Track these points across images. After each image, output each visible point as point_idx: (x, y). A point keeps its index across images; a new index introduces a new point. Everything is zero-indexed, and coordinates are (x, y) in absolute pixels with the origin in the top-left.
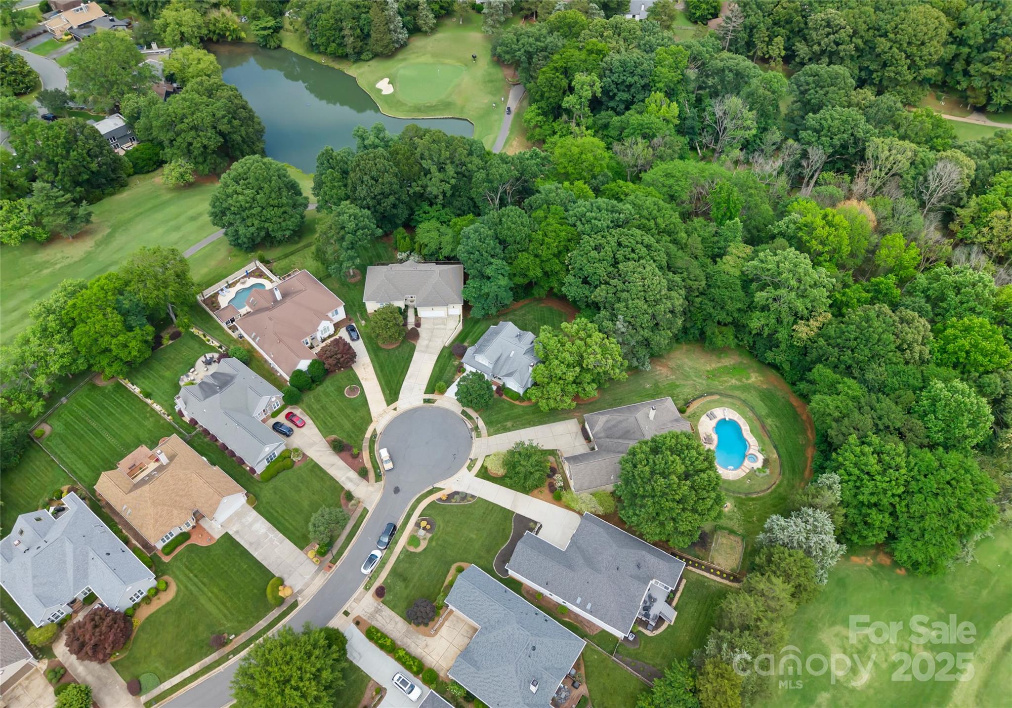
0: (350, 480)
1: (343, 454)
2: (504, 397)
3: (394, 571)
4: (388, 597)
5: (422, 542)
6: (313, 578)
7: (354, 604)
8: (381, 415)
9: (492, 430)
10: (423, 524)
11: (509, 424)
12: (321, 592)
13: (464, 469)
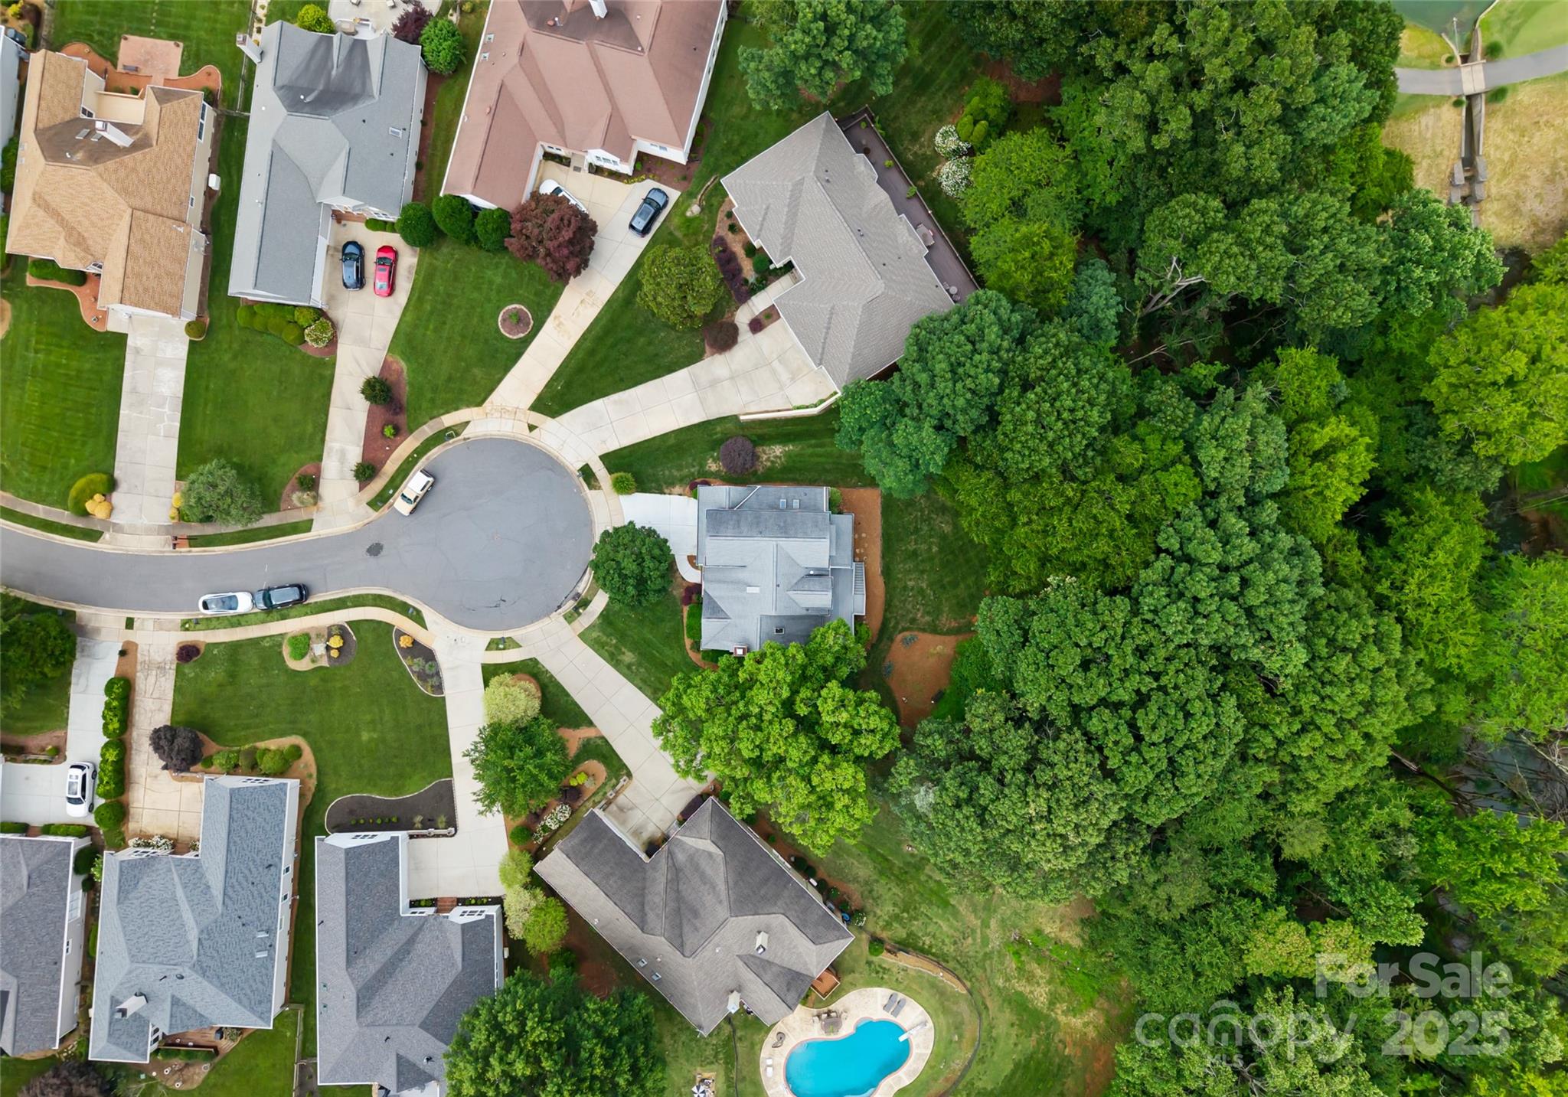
0: (342, 459)
1: (380, 410)
2: (686, 609)
3: (235, 647)
4: (189, 670)
5: (307, 658)
6: (149, 531)
7: (151, 623)
8: (503, 411)
9: (595, 635)
10: (336, 642)
11: (629, 657)
12: (136, 560)
13: (486, 637)
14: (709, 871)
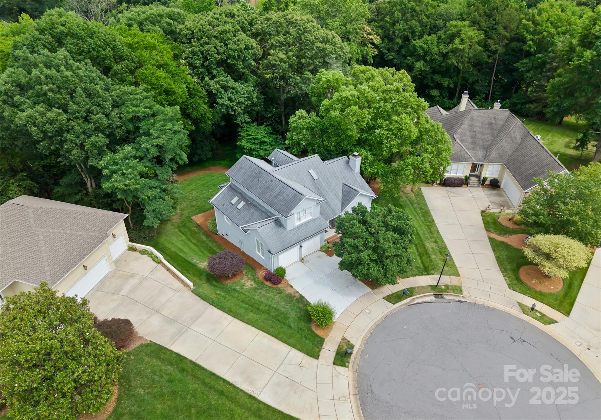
14: (468, 135)
